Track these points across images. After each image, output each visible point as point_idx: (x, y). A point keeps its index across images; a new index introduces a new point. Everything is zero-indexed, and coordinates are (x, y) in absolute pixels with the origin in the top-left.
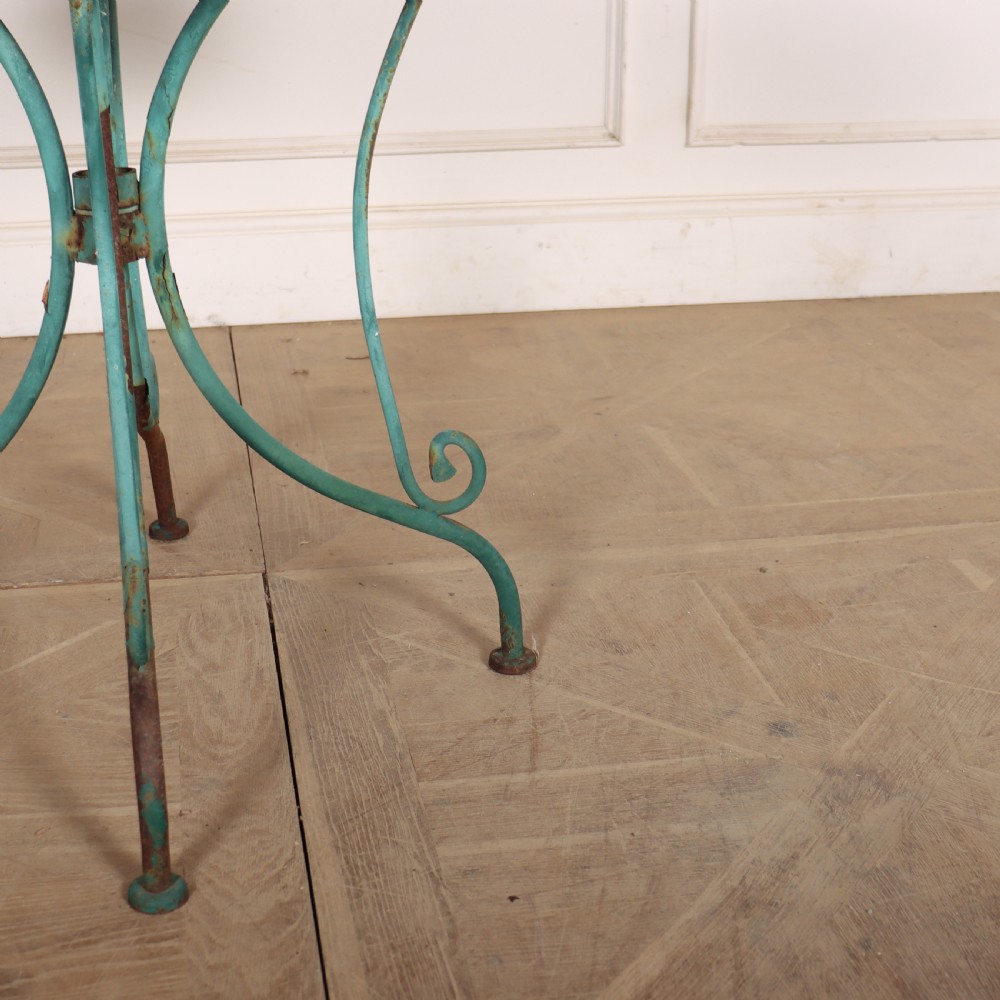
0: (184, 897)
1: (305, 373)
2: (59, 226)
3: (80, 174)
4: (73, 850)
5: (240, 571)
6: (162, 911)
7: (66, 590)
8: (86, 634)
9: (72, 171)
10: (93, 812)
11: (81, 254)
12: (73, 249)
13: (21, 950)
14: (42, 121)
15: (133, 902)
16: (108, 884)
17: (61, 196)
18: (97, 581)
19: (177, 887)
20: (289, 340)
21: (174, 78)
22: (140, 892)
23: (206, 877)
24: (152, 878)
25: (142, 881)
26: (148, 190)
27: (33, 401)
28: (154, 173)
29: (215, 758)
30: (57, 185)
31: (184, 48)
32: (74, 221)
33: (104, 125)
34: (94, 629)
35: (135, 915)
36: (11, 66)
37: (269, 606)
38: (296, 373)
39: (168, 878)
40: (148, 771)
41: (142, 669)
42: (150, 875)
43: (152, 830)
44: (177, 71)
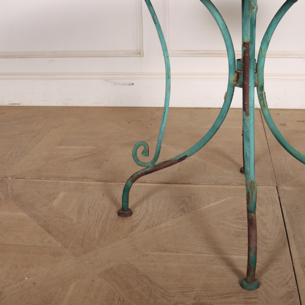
0: (258, 286)
1: (285, 125)
2: (231, 75)
3: (238, 60)
4: (222, 267)
5: (269, 185)
6: (251, 290)
7: (215, 186)
8: (223, 200)
9: (236, 59)
10: (228, 256)
11: (237, 84)
12: (235, 83)
13: (208, 297)
14: (229, 43)
15: (242, 285)
16: (234, 280)
17: (233, 66)
18: (225, 184)
19: (256, 282)
20: (278, 114)
21: (271, 32)
22: (245, 283)
24: (249, 279)
25: (246, 280)
26: (260, 66)
27: (218, 128)
28: (262, 61)
29: (265, 243)
30: (232, 63)
31: (274, 22)
32: (236, 75)
33: (247, 46)
34: (226, 199)
35: (243, 290)
36: (221, 26)
37: (279, 197)
38: (282, 124)
39: (254, 280)
40: (252, 246)
41: (252, 214)
42: (249, 278)
43: (251, 264)
44: (272, 29)
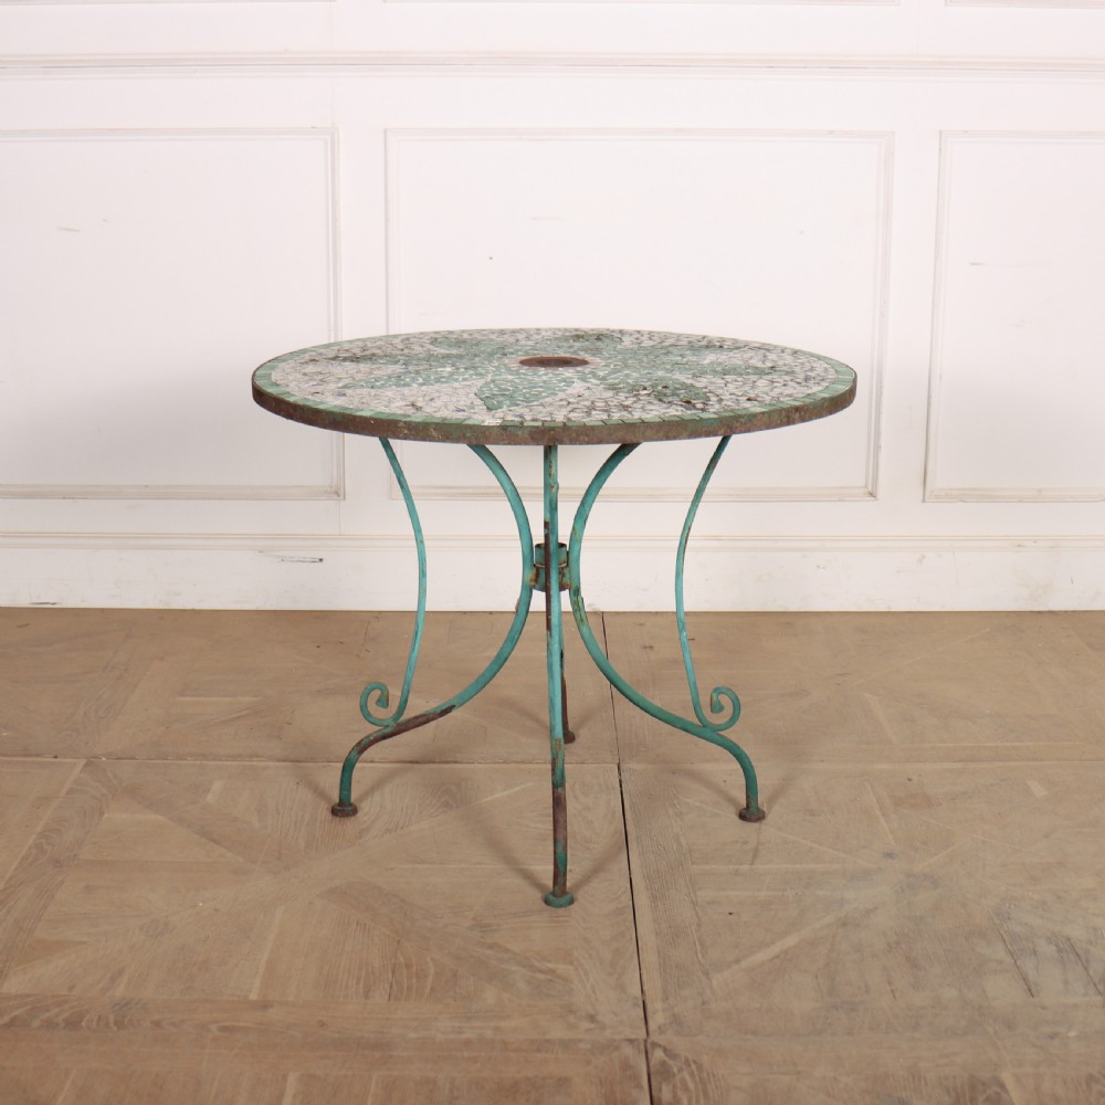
0: (572, 902)
1: (651, 647)
2: (527, 571)
3: (538, 546)
4: (516, 882)
5: (605, 762)
6: (561, 906)
7: (505, 766)
8: (517, 789)
9: (535, 543)
10: (526, 867)
11: (537, 586)
12: (533, 583)
13: (495, 916)
14: (522, 520)
15: (547, 902)
16: (537, 895)
17: (529, 557)
18: (523, 762)
19: (567, 897)
21: (589, 502)
22: (551, 897)
23: (582, 896)
24: (558, 891)
25: (553, 894)
26: (572, 556)
27: (506, 659)
28: (576, 548)
29: (588, 848)
30: (527, 551)
31: (594, 487)
32: (534, 571)
33: (550, 526)
34: (523, 786)
35: (547, 907)
36: (509, 493)
37: (620, 781)
38: (646, 648)
39: (564, 892)
40: (560, 836)
41: (560, 790)
42: (557, 888)
43: (560, 866)
44: (590, 498)
